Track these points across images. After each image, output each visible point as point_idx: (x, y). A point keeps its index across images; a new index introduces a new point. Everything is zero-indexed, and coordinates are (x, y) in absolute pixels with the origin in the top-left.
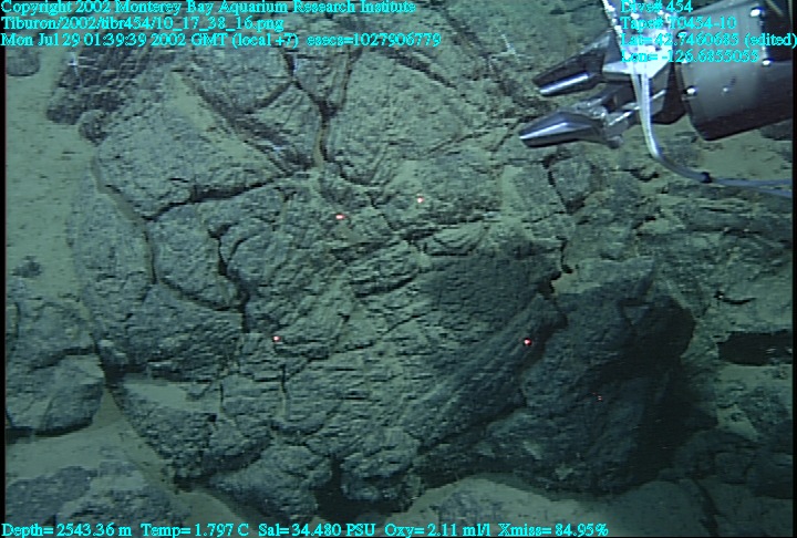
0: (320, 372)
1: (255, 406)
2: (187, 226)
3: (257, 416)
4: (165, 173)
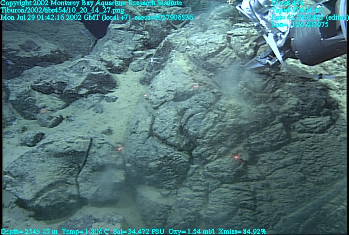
0: (227, 190)
1: (189, 203)
2: (169, 110)
3: (190, 209)
4: (165, 89)
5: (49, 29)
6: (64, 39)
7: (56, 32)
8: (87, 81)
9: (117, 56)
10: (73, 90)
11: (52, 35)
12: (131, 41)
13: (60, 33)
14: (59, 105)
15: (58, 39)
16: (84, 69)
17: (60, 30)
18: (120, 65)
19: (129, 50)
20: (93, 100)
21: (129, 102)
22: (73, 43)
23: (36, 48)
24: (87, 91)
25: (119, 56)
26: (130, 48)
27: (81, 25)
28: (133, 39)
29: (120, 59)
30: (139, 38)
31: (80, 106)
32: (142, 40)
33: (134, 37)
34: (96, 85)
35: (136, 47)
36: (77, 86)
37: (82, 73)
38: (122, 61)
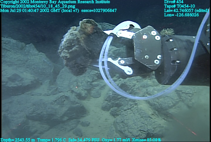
4: (138, 128)
5: (22, 59)
6: (33, 67)
7: (26, 61)
8: (68, 112)
9: (83, 88)
10: (59, 119)
11: (24, 63)
12: (89, 75)
13: (30, 61)
14: (46, 128)
15: (28, 67)
16: (65, 102)
17: (29, 59)
18: (85, 95)
19: (88, 82)
20: (72, 124)
21: (100, 127)
22: (40, 69)
24: (68, 118)
25: (84, 88)
26: (89, 80)
27: (43, 55)
28: (91, 74)
29: (85, 90)
30: (95, 73)
31: (62, 129)
32: (97, 74)
33: (91, 72)
34: (74, 114)
35: (93, 79)
36: (61, 115)
37: (63, 104)
38: (86, 91)
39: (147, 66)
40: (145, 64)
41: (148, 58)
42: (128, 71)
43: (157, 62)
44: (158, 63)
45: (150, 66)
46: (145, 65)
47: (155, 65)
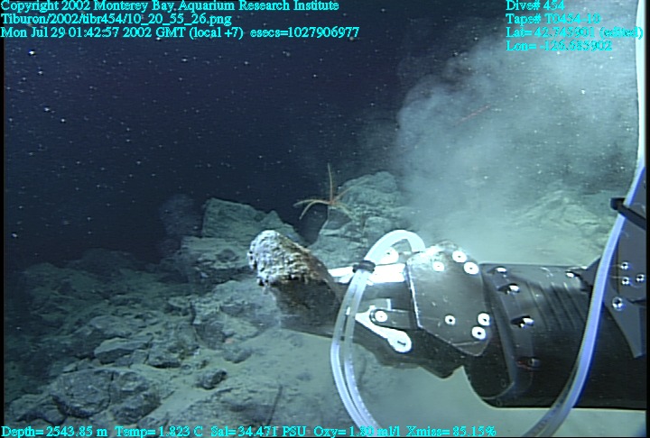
12: (345, 250)
14: (250, 332)
23: (234, 258)
28: (348, 249)
33: (350, 246)
39: (454, 345)
40: (449, 340)
41: (453, 323)
42: (399, 342)
43: (479, 333)
44: (482, 337)
45: (463, 347)
46: (449, 342)
47: (476, 343)
